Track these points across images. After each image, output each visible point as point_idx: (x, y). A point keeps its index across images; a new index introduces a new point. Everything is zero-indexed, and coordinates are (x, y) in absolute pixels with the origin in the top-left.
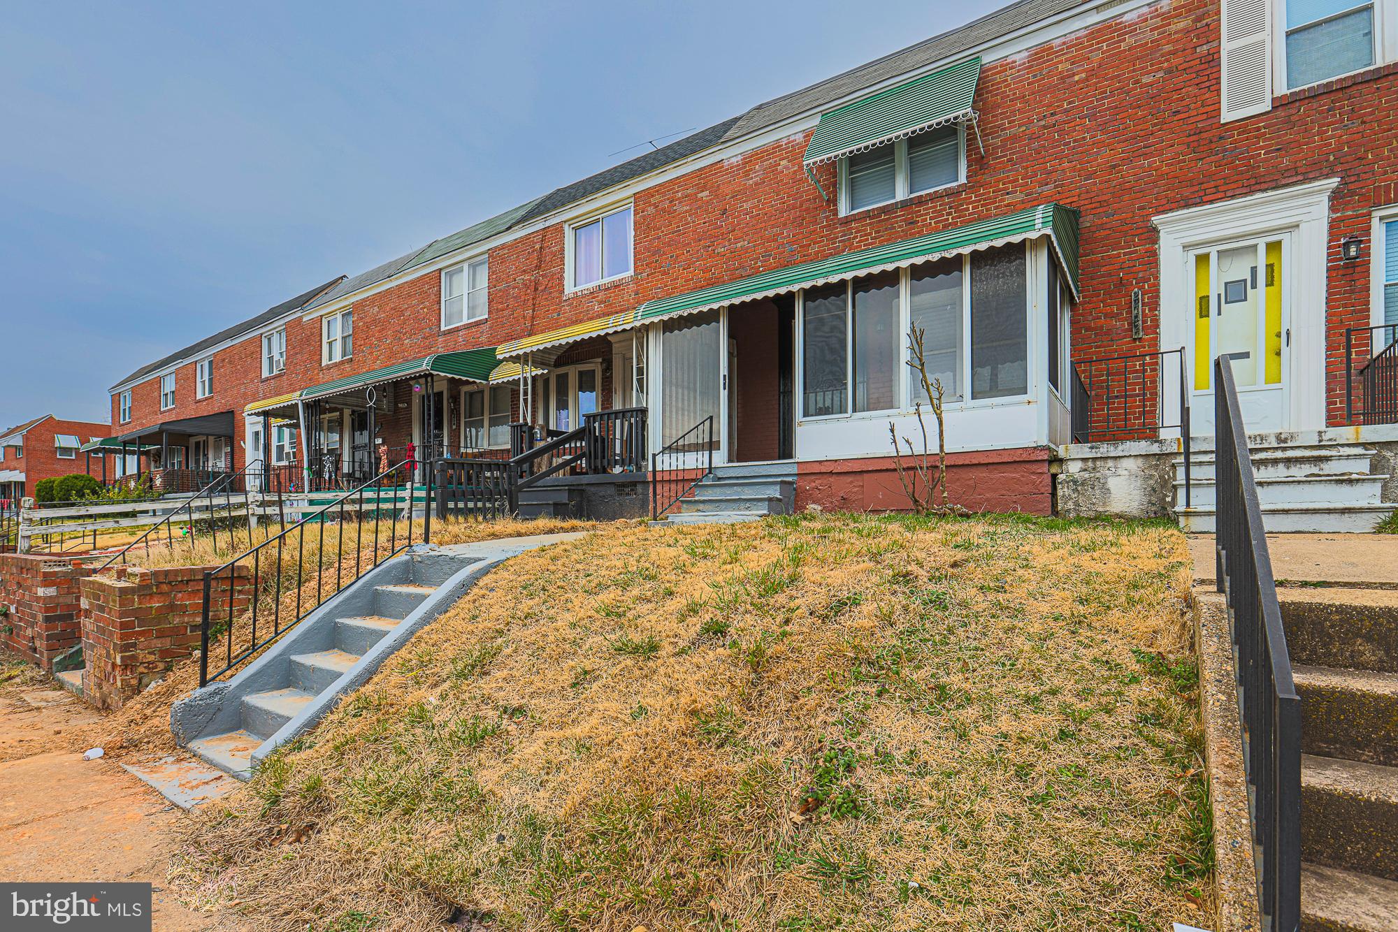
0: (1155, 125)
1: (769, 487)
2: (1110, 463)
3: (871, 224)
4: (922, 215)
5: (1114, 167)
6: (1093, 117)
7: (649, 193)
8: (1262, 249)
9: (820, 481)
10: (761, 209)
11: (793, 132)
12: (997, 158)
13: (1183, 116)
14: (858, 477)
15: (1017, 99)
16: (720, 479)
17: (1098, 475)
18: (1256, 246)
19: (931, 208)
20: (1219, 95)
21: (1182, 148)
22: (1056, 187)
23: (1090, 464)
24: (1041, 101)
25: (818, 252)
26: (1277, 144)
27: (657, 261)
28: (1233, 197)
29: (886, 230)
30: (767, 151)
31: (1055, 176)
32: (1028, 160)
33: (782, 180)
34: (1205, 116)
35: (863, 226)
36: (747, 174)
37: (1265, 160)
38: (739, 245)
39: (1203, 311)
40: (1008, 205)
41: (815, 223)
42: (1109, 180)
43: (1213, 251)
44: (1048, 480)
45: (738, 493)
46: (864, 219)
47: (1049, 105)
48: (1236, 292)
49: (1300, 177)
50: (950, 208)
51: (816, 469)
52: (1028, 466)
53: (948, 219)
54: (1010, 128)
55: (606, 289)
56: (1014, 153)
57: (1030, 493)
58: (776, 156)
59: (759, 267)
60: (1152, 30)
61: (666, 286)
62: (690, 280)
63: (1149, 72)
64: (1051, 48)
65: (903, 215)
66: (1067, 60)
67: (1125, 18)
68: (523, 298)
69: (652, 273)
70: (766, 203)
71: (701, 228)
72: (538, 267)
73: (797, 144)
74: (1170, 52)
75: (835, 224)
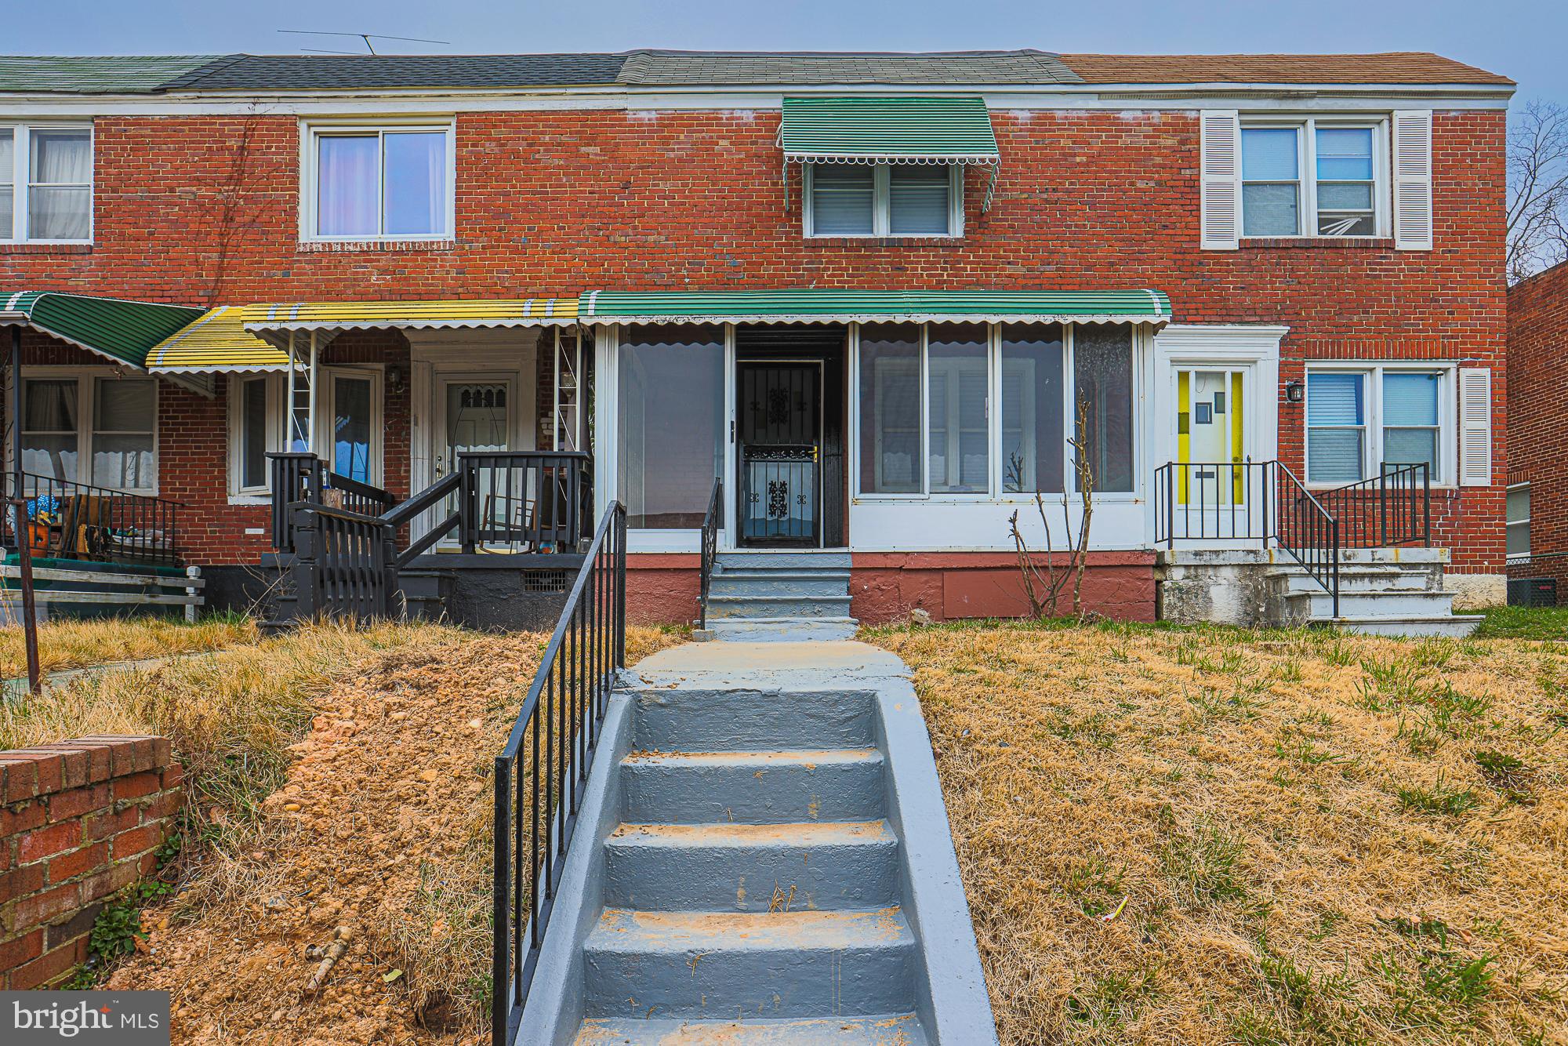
0: (1147, 233)
1: (830, 583)
2: (1210, 572)
3: (847, 257)
4: (912, 262)
5: (1112, 264)
6: (1093, 206)
7: (487, 120)
8: (1228, 378)
9: (883, 579)
10: (687, 197)
11: (743, 106)
12: (997, 220)
13: (1171, 232)
14: (937, 576)
15: (1018, 160)
16: (725, 570)
17: (1201, 583)
18: (1223, 374)
19: (923, 256)
20: (1199, 221)
21: (1171, 264)
22: (1058, 269)
23: (1192, 571)
24: (1043, 172)
25: (774, 276)
26: (1242, 282)
27: (501, 229)
28: (1209, 323)
29: (867, 269)
30: (697, 119)
31: (1056, 258)
32: (1030, 232)
33: (722, 167)
34: (1187, 238)
35: (836, 257)
36: (665, 141)
37: (1233, 295)
38: (651, 238)
39: (1183, 428)
40: (1009, 276)
41: (770, 236)
42: (1107, 277)
43: (1192, 370)
44: (1153, 587)
45: (781, 592)
46: (839, 248)
47: (1052, 179)
48: (1204, 413)
49: (1258, 318)
50: (946, 262)
51: (881, 563)
52: (1133, 570)
53: (942, 275)
54: (1012, 190)
55: (395, 253)
56: (1015, 220)
57: (1135, 600)
58: (713, 131)
59: (684, 277)
60: (1145, 137)
61: (520, 271)
62: (565, 271)
63: (1142, 178)
64: (1053, 118)
65: (889, 256)
66: (1069, 137)
67: (1122, 115)
68: (193, 227)
69: (493, 247)
70: (696, 191)
71: (583, 198)
72: (236, 179)
73: (746, 124)
74: (1159, 165)
75: (797, 244)
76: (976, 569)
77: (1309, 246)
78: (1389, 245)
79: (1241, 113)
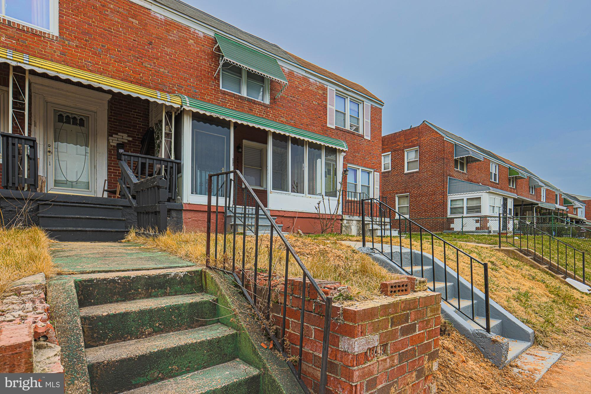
0: (315, 118)
3: (234, 100)
4: (254, 108)
5: (307, 125)
6: (303, 105)
10: (176, 58)
11: (199, 29)
12: (279, 102)
13: (321, 119)
19: (258, 107)
20: (327, 118)
21: (320, 128)
24: (291, 90)
29: (241, 107)
30: (181, 27)
31: (294, 119)
32: (287, 108)
33: (191, 50)
34: (324, 122)
35: (231, 99)
36: (168, 31)
38: (162, 70)
41: (208, 84)
44: (340, 225)
46: (232, 96)
50: (264, 111)
54: (283, 93)
56: (283, 103)
57: (337, 229)
58: (187, 35)
59: (175, 90)
60: (315, 88)
61: (98, 65)
62: (121, 72)
63: (315, 101)
64: (294, 74)
65: (248, 104)
66: (297, 81)
67: (310, 80)
70: (180, 57)
71: (130, 41)
73: (200, 37)
74: (318, 98)
75: (218, 91)
77: (348, 132)
78: (362, 136)
79: (336, 90)
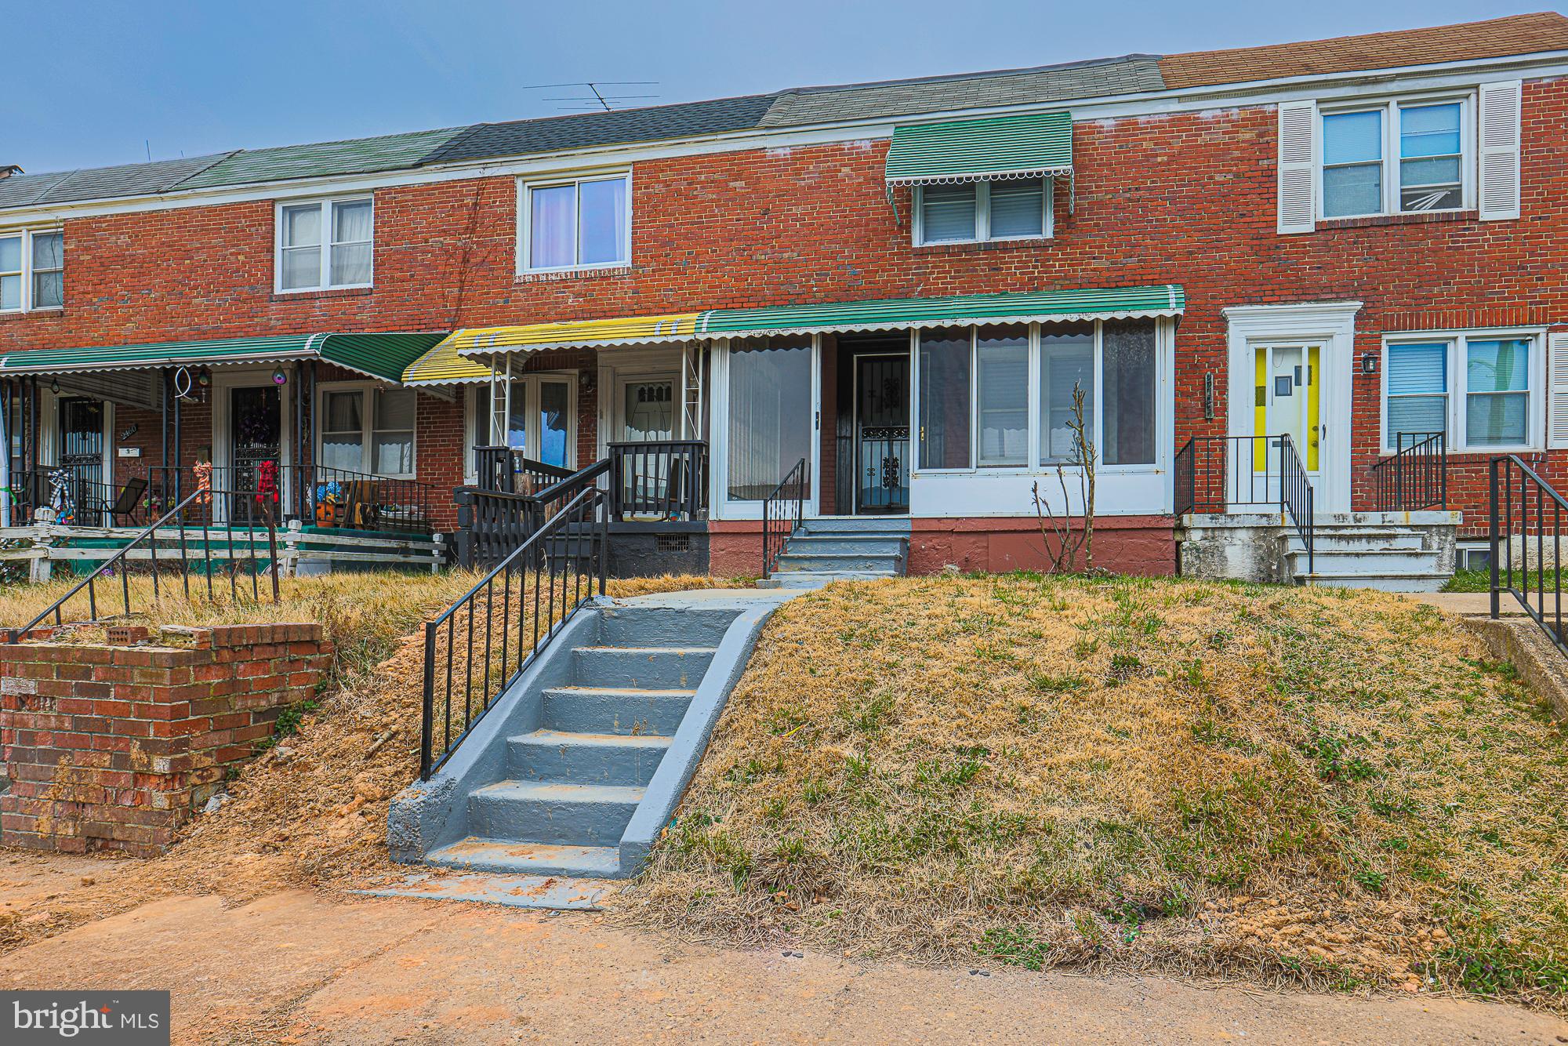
0: (1225, 222)
1: (886, 544)
2: (1227, 534)
3: (950, 261)
4: (1007, 263)
5: (1191, 253)
6: (1173, 201)
7: (656, 166)
8: (1305, 352)
9: (938, 541)
10: (815, 218)
11: (860, 137)
12: (1084, 220)
13: (1248, 219)
14: (983, 538)
15: (1104, 165)
16: (810, 533)
17: (1217, 544)
18: (1300, 349)
19: (1016, 257)
20: (1276, 208)
21: (1247, 250)
22: (1139, 261)
23: (1210, 533)
24: (1127, 173)
25: (888, 281)
26: (1319, 262)
27: (667, 255)
28: (1285, 302)
29: (967, 270)
30: (824, 151)
31: (1139, 250)
32: (1113, 229)
33: (844, 190)
34: (1264, 225)
35: (940, 262)
36: (797, 172)
37: (1309, 275)
38: (786, 255)
39: (1260, 400)
40: (1095, 270)
41: (884, 247)
42: (1186, 265)
43: (1269, 347)
44: (1173, 547)
45: (847, 551)
46: (943, 254)
47: (1135, 179)
48: (1284, 386)
49: (1334, 296)
50: (1037, 261)
51: (935, 526)
52: (1155, 533)
53: (1033, 272)
54: (1097, 192)
55: (586, 280)
56: (1100, 219)
57: (1158, 559)
58: (837, 160)
59: (813, 286)
60: (1224, 133)
61: (680, 289)
62: (716, 287)
63: (1220, 172)
64: (1137, 123)
65: (986, 259)
66: (1151, 139)
67: (1202, 115)
68: (441, 269)
69: (660, 270)
70: (822, 213)
71: (733, 225)
72: (471, 230)
73: (864, 152)
74: (1238, 159)
75: (908, 253)
76: (1015, 531)
77: (1389, 223)
78: (1473, 216)
79: (1318, 102)
